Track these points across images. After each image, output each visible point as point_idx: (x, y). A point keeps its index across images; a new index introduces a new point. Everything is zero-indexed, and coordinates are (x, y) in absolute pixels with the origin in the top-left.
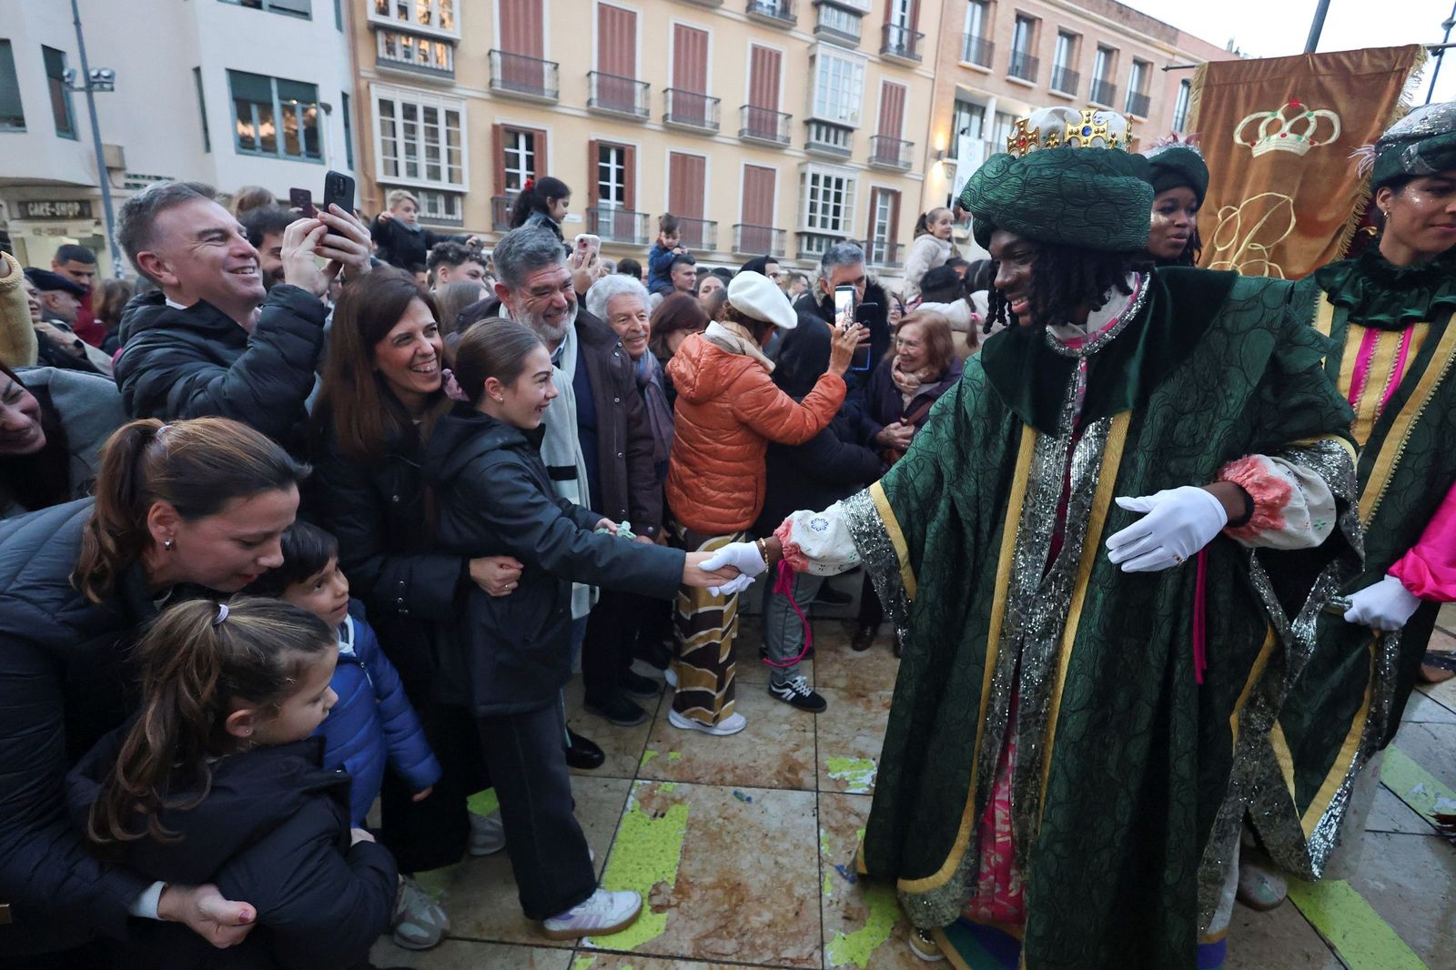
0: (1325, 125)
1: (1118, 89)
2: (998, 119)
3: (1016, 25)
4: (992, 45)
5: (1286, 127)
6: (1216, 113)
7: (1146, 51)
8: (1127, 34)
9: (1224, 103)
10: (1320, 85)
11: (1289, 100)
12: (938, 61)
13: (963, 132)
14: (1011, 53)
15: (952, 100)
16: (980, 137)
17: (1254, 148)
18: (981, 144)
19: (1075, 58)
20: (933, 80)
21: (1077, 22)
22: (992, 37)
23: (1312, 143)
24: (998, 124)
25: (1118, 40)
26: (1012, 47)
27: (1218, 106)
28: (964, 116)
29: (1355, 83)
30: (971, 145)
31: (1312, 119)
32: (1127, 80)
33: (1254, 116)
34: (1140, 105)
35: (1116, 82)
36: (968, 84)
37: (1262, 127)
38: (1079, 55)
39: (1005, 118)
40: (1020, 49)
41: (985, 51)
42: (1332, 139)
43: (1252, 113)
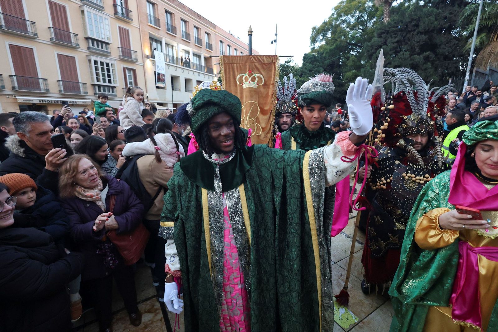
0: (260, 79)
1: (203, 41)
2: (167, 46)
3: (166, 14)
4: (159, 20)
5: (250, 80)
6: (229, 73)
7: (208, 30)
8: (202, 24)
9: (231, 70)
10: (255, 66)
11: (249, 71)
12: (140, 22)
13: (155, 49)
14: (166, 23)
15: (149, 37)
16: (162, 52)
17: (243, 85)
18: (162, 54)
19: (188, 29)
20: (139, 29)
21: (186, 17)
22: (158, 17)
23: (258, 84)
24: (167, 48)
25: (199, 25)
26: (166, 22)
27: (229, 71)
28: (154, 44)
29: (264, 66)
30: (159, 54)
31: (256, 76)
32: (205, 39)
33: (240, 75)
34: (210, 46)
35: (202, 39)
36: (153, 32)
37: (243, 78)
38: (189, 28)
39: (169, 46)
40: (169, 23)
41: (157, 21)
42: (263, 83)
43: (240, 74)
